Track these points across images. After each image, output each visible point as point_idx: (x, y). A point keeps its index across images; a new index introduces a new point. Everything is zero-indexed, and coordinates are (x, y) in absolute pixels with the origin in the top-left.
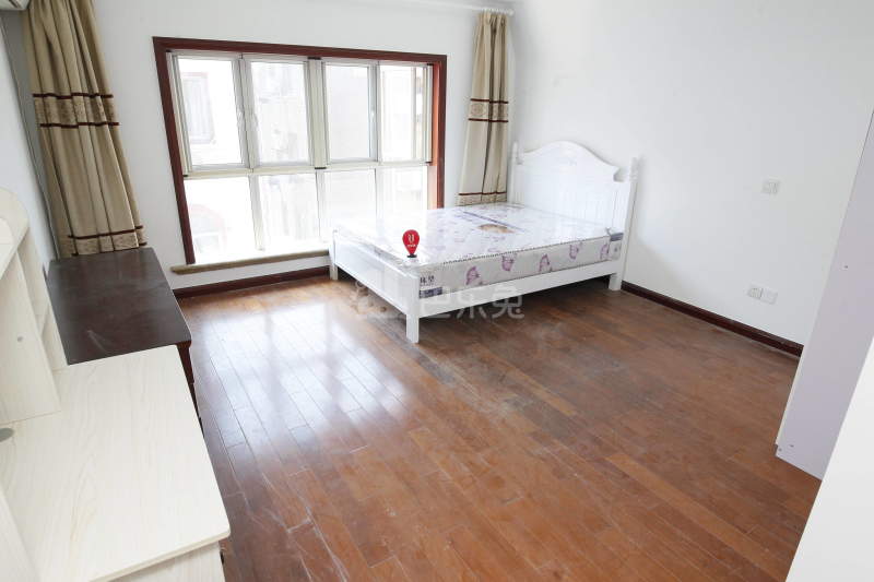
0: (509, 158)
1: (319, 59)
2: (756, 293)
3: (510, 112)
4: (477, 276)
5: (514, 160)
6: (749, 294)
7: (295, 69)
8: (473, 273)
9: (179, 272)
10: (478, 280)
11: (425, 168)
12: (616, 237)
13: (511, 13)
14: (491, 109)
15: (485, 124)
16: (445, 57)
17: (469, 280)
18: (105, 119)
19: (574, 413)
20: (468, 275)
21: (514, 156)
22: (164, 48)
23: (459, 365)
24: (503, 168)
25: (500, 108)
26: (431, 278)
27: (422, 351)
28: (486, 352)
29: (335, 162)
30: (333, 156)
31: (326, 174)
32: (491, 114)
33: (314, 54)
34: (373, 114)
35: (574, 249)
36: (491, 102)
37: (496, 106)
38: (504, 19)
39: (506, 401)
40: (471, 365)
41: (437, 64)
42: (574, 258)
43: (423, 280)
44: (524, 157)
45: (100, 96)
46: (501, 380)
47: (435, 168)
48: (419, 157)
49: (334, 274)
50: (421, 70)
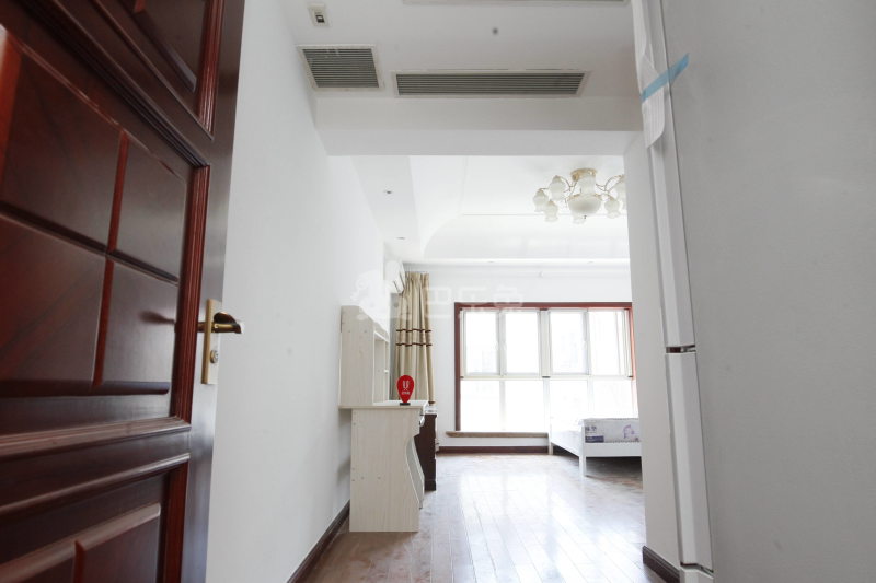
1: (547, 309)
4: (633, 433)
7: (532, 316)
8: (629, 430)
9: (451, 435)
10: (633, 436)
11: (627, 380)
17: (626, 434)
18: (424, 341)
22: (459, 307)
26: (594, 428)
29: (556, 374)
30: (554, 370)
33: (543, 307)
41: (630, 308)
43: (587, 429)
45: (425, 331)
48: (623, 373)
49: (551, 449)
50: (620, 314)
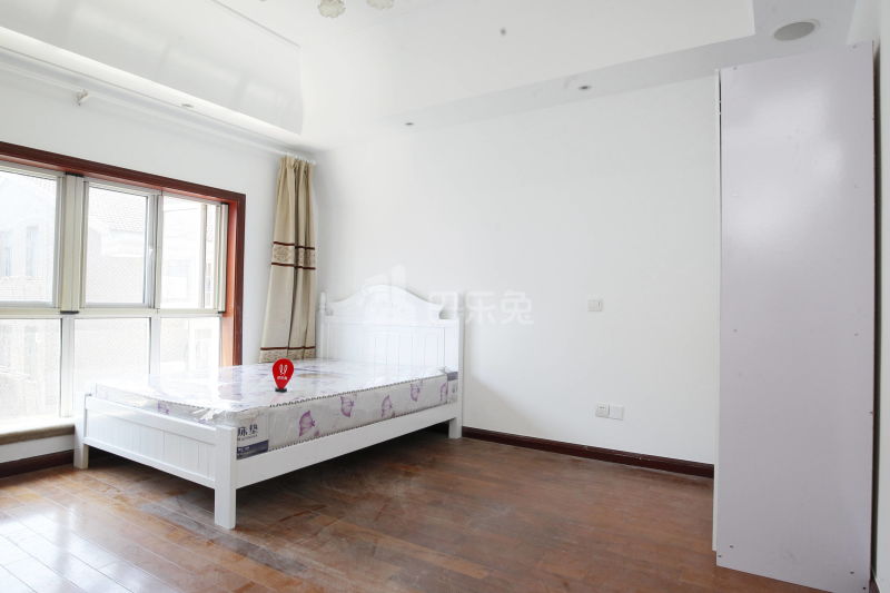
0: (318, 310)
1: (81, 176)
2: (603, 413)
3: (316, 258)
4: (312, 424)
5: (322, 312)
6: (598, 415)
8: (307, 420)
10: (313, 429)
11: (216, 320)
12: (452, 376)
13: (314, 163)
14: (297, 254)
15: (291, 270)
16: (244, 196)
17: (301, 429)
19: (486, 574)
20: (301, 422)
21: (322, 307)
23: (306, 546)
24: (312, 321)
25: (306, 253)
26: (254, 428)
27: (244, 538)
28: (339, 523)
29: (91, 306)
30: (89, 299)
31: (78, 322)
32: (297, 260)
33: (74, 168)
34: (150, 250)
35: (415, 388)
36: (297, 247)
37: (302, 251)
38: (307, 167)
39: (390, 579)
40: (323, 543)
41: (234, 203)
42: (416, 400)
43: (241, 432)
44: (333, 306)
46: (373, 552)
47: (231, 320)
48: (210, 305)
49: (81, 458)
50: (213, 208)
